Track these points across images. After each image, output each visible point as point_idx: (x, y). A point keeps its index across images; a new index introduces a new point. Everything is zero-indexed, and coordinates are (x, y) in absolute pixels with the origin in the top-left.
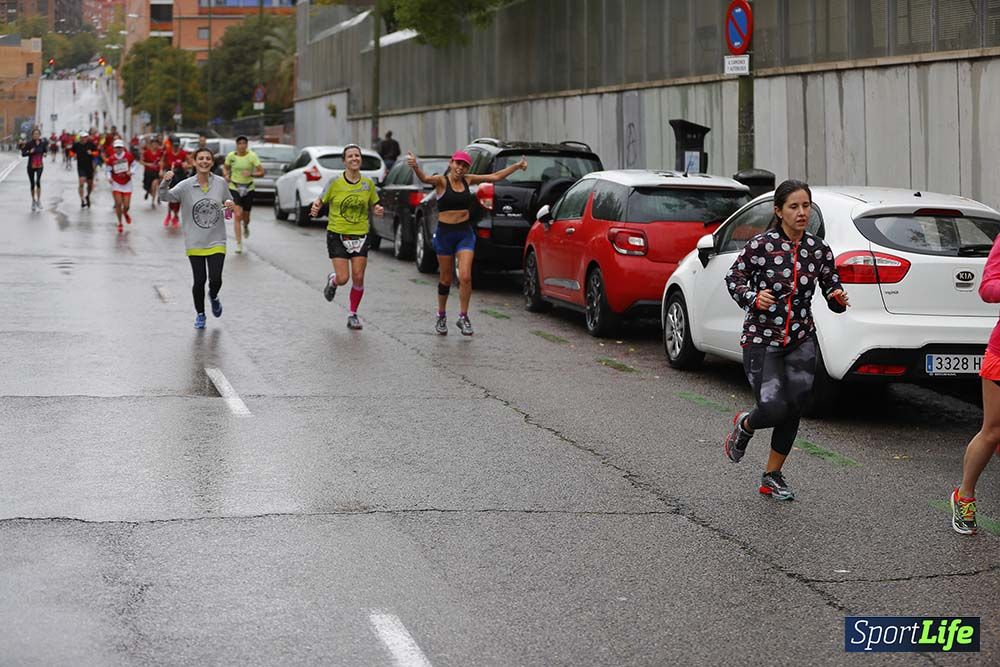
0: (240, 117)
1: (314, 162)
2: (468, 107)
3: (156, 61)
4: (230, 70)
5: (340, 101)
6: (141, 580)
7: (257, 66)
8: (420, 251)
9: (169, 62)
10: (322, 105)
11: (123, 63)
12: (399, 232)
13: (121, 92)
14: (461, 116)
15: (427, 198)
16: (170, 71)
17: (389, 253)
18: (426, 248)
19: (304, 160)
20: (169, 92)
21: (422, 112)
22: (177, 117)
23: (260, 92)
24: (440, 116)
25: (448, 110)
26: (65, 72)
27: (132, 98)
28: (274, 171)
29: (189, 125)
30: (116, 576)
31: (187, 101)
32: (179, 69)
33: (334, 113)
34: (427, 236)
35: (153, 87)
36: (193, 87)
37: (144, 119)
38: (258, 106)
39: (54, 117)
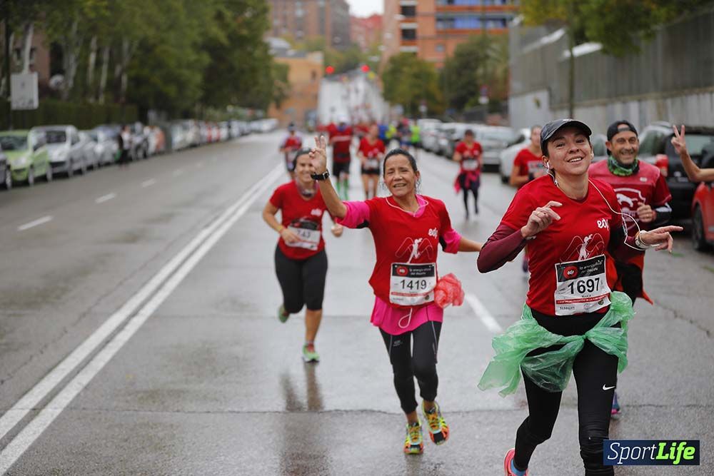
0: (468, 109)
3: (406, 69)
4: (459, 74)
5: (543, 96)
7: (480, 71)
9: (415, 70)
10: (530, 99)
11: (382, 70)
13: (381, 90)
16: (417, 76)
20: (417, 91)
22: (423, 109)
23: (484, 90)
26: (338, 77)
27: (389, 95)
29: (431, 115)
31: (429, 97)
32: (422, 75)
33: (537, 104)
35: (404, 87)
36: (433, 87)
37: (398, 110)
38: (484, 100)
39: (333, 110)
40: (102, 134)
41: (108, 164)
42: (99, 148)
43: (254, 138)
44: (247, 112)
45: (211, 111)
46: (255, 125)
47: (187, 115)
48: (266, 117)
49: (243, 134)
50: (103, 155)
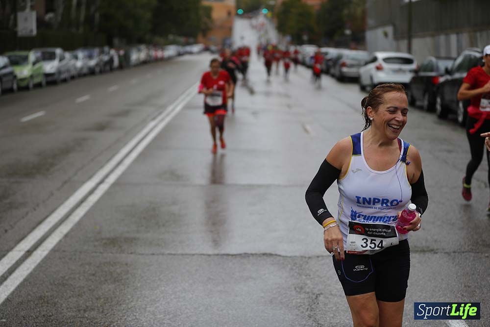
0: (336, 38)
1: (380, 62)
2: (457, 33)
3: (293, 10)
4: (331, 14)
5: (390, 30)
6: (316, 291)
7: (346, 12)
8: (439, 107)
9: (300, 10)
10: (380, 32)
11: (277, 11)
12: (427, 97)
13: (276, 25)
14: (453, 38)
15: (442, 80)
16: (301, 15)
17: (421, 108)
18: (442, 106)
19: (375, 60)
20: (301, 25)
21: (433, 36)
22: (305, 38)
23: (348, 24)
24: (442, 38)
25: (447, 34)
26: (246, 15)
27: (283, 28)
28: (359, 66)
29: (311, 42)
30: (301, 288)
31: (310, 30)
32: (305, 14)
33: (386, 35)
34: (442, 99)
36: (313, 22)
37: (288, 38)
38: (348, 32)
39: (242, 38)
40: (81, 54)
41: (85, 75)
42: (79, 64)
43: (187, 58)
44: (182, 39)
45: (157, 39)
46: (188, 49)
47: (140, 41)
48: (196, 42)
49: (180, 54)
50: (82, 68)
